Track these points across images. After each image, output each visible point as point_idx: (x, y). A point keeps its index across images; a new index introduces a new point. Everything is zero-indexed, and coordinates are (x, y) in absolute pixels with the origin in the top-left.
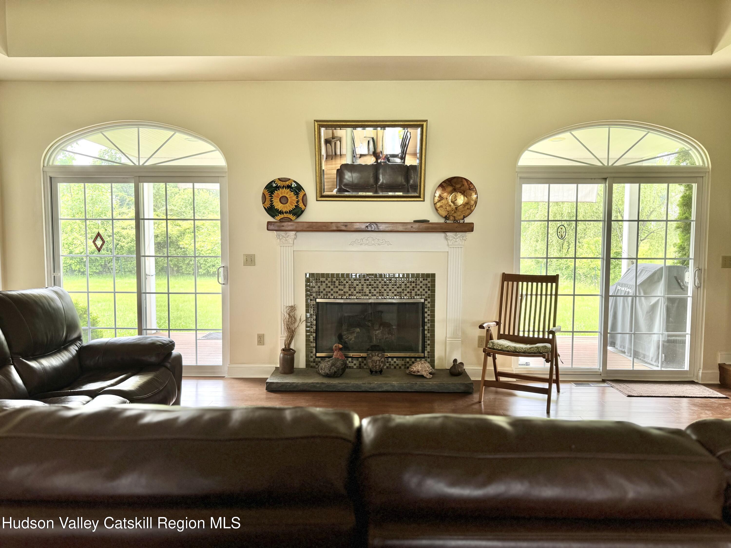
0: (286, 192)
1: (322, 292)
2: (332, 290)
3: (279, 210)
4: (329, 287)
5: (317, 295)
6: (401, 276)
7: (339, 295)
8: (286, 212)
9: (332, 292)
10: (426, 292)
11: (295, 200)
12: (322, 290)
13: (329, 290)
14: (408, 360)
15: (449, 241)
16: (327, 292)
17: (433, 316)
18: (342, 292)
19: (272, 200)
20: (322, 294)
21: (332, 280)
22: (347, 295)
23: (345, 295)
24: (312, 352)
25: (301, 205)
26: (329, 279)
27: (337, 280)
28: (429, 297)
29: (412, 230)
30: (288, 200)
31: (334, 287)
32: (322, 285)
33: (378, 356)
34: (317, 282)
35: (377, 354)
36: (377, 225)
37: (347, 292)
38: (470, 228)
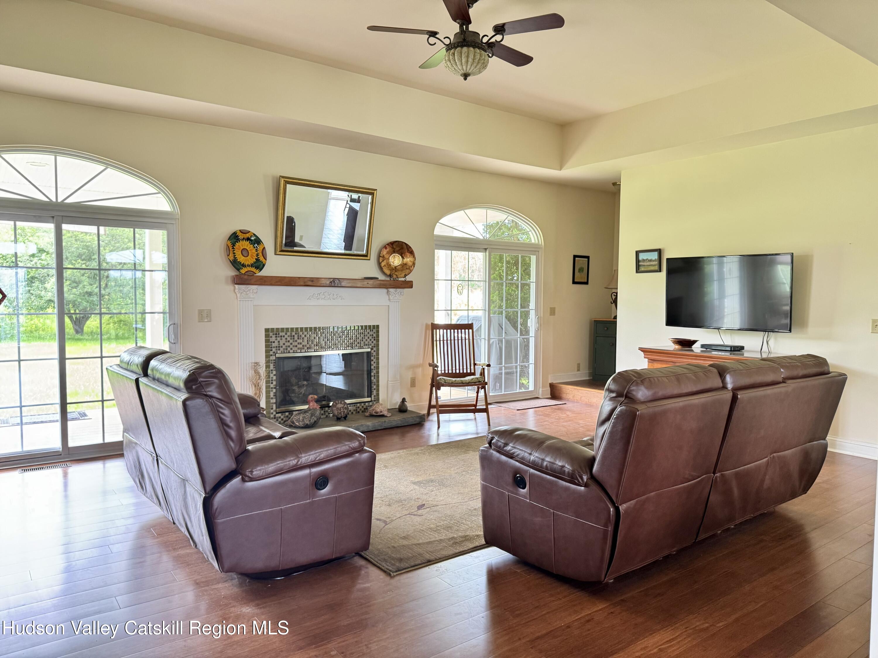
0: (246, 245)
1: (282, 347)
2: (291, 344)
3: (242, 263)
4: (289, 341)
5: (276, 350)
6: (352, 328)
7: (299, 349)
8: (249, 266)
9: (291, 346)
10: (373, 342)
11: (255, 253)
12: (281, 344)
13: (288, 344)
14: (358, 405)
15: (391, 296)
16: (286, 346)
17: (378, 363)
18: (301, 346)
19: (235, 252)
20: (281, 349)
21: (291, 334)
22: (306, 348)
23: (303, 349)
24: (272, 409)
25: (261, 258)
26: (289, 334)
27: (296, 334)
28: (375, 347)
29: (368, 286)
30: (249, 253)
31: (294, 341)
32: (281, 339)
33: (341, 403)
34: (276, 337)
35: (340, 401)
36: (339, 280)
37: (306, 346)
38: (409, 285)
